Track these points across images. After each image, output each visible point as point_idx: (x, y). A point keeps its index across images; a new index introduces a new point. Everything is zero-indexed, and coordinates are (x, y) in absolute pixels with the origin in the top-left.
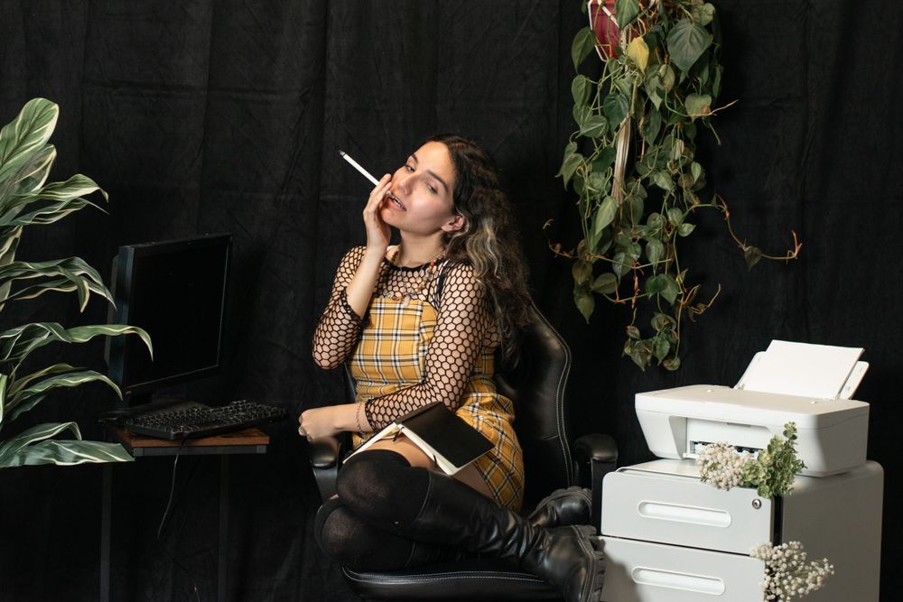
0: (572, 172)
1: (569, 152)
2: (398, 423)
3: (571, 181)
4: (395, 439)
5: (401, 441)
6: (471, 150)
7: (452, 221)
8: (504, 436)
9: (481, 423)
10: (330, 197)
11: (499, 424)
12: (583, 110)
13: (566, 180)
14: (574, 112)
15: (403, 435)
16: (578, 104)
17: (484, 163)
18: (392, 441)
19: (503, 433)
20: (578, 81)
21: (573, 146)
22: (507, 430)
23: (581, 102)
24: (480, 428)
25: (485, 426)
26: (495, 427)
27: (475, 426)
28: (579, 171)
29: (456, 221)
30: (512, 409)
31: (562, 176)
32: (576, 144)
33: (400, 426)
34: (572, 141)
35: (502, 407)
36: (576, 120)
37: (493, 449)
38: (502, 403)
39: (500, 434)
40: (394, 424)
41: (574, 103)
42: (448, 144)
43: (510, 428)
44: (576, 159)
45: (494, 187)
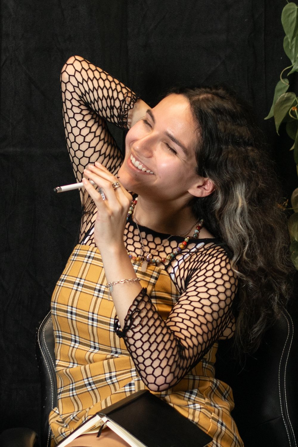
0: (285, 112)
1: (279, 91)
2: (101, 416)
3: (283, 125)
4: (99, 435)
5: (106, 436)
6: (217, 102)
7: (200, 183)
8: (224, 428)
9: (197, 413)
10: (11, 149)
11: (218, 415)
12: (294, 42)
13: (278, 123)
14: (285, 45)
15: (108, 429)
16: (289, 37)
17: (234, 116)
18: (95, 437)
19: (222, 424)
20: (289, 10)
21: (284, 83)
22: (226, 421)
23: (292, 34)
24: (196, 420)
25: (202, 416)
26: (213, 418)
27: (190, 418)
28: (292, 113)
29: (205, 184)
30: (232, 397)
31: (273, 119)
32: (288, 82)
33: (105, 419)
34: (283, 77)
35: (222, 394)
36: (287, 52)
37: (211, 443)
38: (222, 389)
39: (219, 425)
40: (98, 418)
41: (284, 35)
42: (190, 97)
43: (230, 419)
44: (288, 99)
45: (246, 144)
